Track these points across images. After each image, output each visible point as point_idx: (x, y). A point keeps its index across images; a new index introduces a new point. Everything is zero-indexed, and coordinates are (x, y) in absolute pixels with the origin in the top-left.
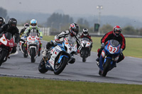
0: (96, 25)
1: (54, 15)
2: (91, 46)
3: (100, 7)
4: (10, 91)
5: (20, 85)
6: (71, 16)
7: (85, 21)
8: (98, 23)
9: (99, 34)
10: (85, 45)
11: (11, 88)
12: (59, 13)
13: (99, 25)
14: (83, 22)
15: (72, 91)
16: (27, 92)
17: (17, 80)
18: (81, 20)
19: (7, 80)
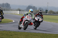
0: (46, 10)
1: (29, 6)
3: (48, 3)
4: (11, 37)
5: (15, 34)
6: (36, 7)
7: (42, 9)
11: (11, 36)
14: (41, 9)
15: (36, 37)
16: (18, 37)
17: (14, 32)
19: (10, 33)
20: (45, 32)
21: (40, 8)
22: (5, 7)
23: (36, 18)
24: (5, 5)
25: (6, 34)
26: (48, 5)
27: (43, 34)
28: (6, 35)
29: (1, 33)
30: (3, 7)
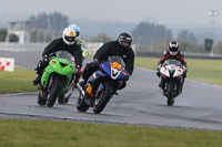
0: (207, 41)
2: (184, 75)
3: (213, 12)
4: (72, 143)
8: (211, 37)
9: (212, 55)
10: (172, 73)
11: (74, 139)
12: (150, 22)
13: (211, 42)
14: (188, 36)
17: (83, 126)
18: (184, 33)
19: (68, 127)
20: (201, 126)
21: (185, 32)
22: (50, 26)
23: (162, 70)
24: (49, 20)
25: (55, 134)
26: (213, 22)
27: (196, 130)
28: (51, 136)
29: (35, 129)
30: (40, 30)
